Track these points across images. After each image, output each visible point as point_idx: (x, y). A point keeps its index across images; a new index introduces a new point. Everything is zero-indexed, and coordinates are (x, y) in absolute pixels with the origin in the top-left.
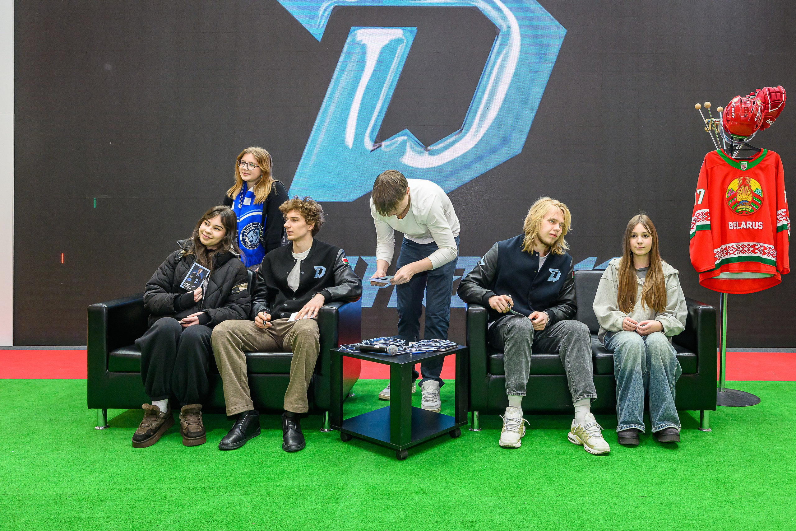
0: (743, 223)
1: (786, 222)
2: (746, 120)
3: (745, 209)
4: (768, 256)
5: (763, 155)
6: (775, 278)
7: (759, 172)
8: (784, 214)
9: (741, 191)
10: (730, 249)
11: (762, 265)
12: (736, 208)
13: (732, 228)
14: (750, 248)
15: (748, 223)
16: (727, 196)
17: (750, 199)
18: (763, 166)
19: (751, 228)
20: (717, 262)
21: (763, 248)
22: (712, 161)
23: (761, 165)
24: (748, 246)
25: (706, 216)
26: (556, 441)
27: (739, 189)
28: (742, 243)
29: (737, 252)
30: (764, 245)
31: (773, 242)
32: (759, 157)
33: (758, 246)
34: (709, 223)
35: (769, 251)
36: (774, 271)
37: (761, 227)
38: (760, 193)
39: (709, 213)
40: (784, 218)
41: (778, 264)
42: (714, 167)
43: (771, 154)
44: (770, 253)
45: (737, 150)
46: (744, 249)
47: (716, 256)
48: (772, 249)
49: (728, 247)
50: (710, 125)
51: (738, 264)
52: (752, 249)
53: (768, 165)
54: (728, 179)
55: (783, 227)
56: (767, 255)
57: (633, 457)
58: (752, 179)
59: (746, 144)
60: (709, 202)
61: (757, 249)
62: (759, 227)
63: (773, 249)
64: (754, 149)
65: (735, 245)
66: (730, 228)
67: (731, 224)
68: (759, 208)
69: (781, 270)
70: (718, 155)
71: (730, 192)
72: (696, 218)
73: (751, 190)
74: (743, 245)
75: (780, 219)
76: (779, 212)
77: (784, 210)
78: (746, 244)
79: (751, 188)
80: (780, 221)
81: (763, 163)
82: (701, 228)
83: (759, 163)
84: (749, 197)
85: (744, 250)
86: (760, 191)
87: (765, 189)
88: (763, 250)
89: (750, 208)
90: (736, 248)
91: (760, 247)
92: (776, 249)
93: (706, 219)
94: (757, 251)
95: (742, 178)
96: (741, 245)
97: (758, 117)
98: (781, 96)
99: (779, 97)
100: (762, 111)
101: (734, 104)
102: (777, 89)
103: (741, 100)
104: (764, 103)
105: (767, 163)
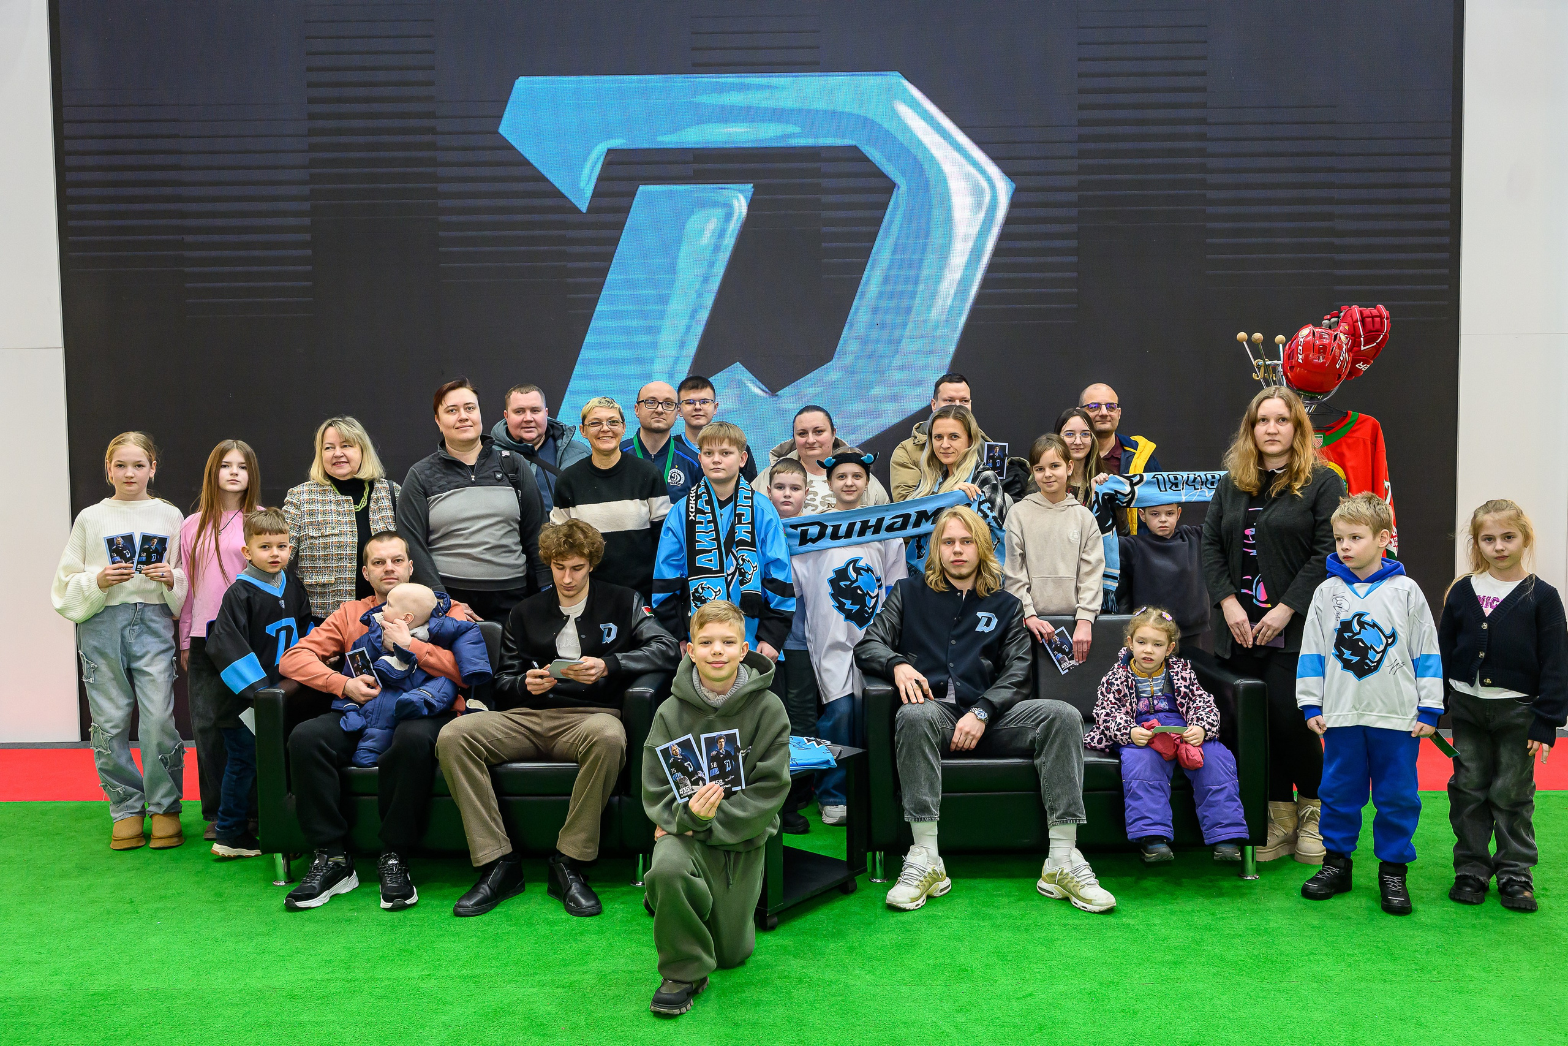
2: (1321, 366)
5: (1351, 422)
26: (1009, 896)
32: (1345, 426)
50: (1262, 371)
57: (1132, 922)
58: (1330, 463)
81: (1350, 435)
83: (1344, 436)
86: (1345, 485)
97: (1342, 362)
98: (1382, 323)
99: (1377, 326)
100: (1349, 351)
101: (1302, 340)
102: (1375, 312)
103: (1314, 332)
104: (1352, 335)
105: (1355, 435)
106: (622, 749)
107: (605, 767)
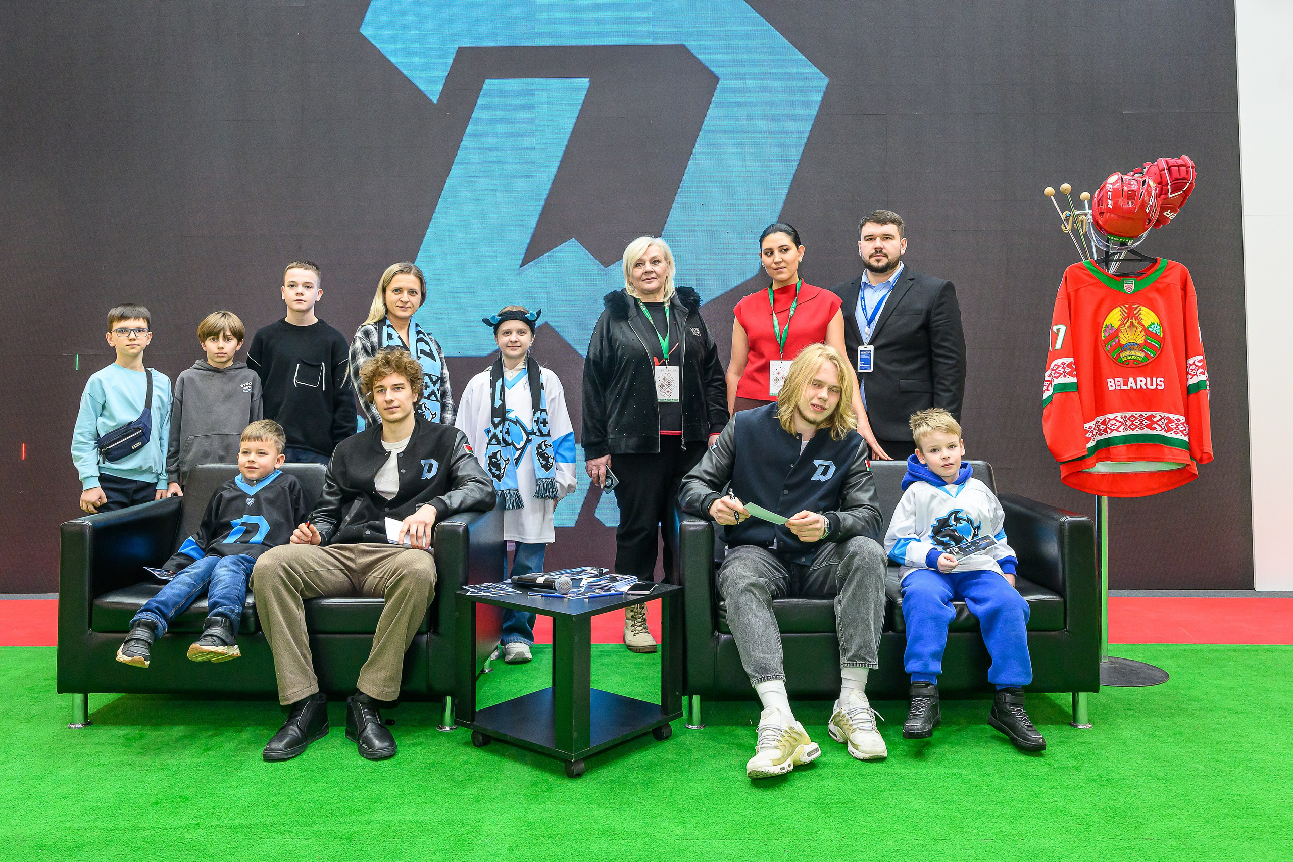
0: (1131, 379)
1: (1203, 378)
2: (1130, 211)
3: (1133, 357)
4: (1176, 433)
5: (1161, 268)
6: (1187, 470)
7: (1156, 296)
8: (1199, 364)
9: (1126, 327)
10: (1111, 422)
11: (1165, 449)
12: (1118, 356)
13: (1113, 388)
14: (1143, 421)
15: (1138, 379)
16: (1103, 336)
17: (1140, 341)
18: (1160, 286)
19: (1144, 387)
20: (1091, 444)
21: (1166, 421)
22: (1077, 280)
23: (1157, 284)
24: (1140, 418)
25: (1070, 370)
27: (1123, 324)
28: (1131, 413)
29: (1123, 427)
30: (1167, 415)
31: (1182, 410)
32: (1155, 271)
33: (1158, 418)
34: (1074, 380)
35: (1178, 425)
36: (1186, 459)
37: (1161, 386)
38: (1158, 331)
39: (1075, 364)
40: (1200, 370)
41: (1192, 447)
42: (1078, 289)
43: (1173, 267)
44: (1179, 429)
45: (1116, 261)
46: (1134, 423)
47: (1089, 435)
48: (1183, 421)
49: (1107, 420)
50: (1070, 223)
51: (1125, 448)
52: (1146, 422)
53: (1169, 285)
54: (1104, 308)
55: (1198, 385)
56: (1174, 432)
58: (1143, 308)
59: (1132, 251)
60: (1073, 346)
61: (1156, 422)
62: (1158, 387)
63: (1184, 423)
64: (1144, 258)
65: (1119, 415)
66: (1110, 389)
67: (1110, 382)
68: (1157, 355)
69: (1198, 457)
70: (1086, 270)
71: (1108, 330)
72: (1054, 372)
73: (1143, 325)
74: (1132, 416)
75: (1192, 373)
76: (1191, 361)
77: (1200, 357)
78: (1137, 414)
79: (1143, 322)
80: (1193, 376)
81: (1160, 281)
82: (1063, 388)
83: (1155, 282)
84: (1140, 336)
85: (1135, 425)
86: (1159, 327)
87: (1165, 324)
88: (1167, 425)
89: (1142, 355)
90: (1122, 420)
91: (1160, 420)
92: (1187, 421)
93: (1070, 374)
94: (1155, 425)
95: (1127, 306)
96: (1128, 416)
97: (1151, 206)
98: (1188, 172)
99: (1184, 174)
100: (1158, 196)
101: (1111, 186)
102: (1180, 161)
103: (1122, 179)
104: (1159, 184)
105: (1167, 280)
106: (431, 584)
107: (412, 601)
